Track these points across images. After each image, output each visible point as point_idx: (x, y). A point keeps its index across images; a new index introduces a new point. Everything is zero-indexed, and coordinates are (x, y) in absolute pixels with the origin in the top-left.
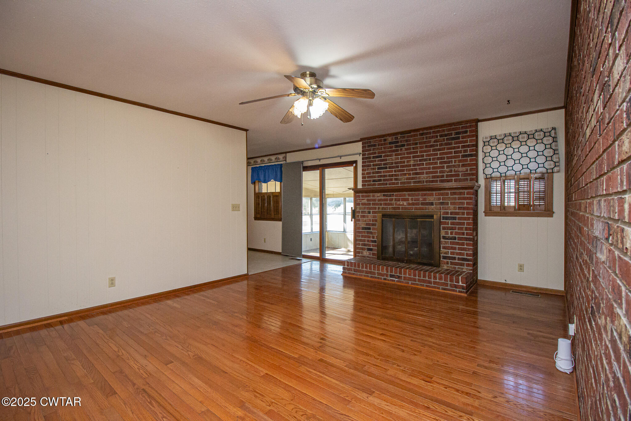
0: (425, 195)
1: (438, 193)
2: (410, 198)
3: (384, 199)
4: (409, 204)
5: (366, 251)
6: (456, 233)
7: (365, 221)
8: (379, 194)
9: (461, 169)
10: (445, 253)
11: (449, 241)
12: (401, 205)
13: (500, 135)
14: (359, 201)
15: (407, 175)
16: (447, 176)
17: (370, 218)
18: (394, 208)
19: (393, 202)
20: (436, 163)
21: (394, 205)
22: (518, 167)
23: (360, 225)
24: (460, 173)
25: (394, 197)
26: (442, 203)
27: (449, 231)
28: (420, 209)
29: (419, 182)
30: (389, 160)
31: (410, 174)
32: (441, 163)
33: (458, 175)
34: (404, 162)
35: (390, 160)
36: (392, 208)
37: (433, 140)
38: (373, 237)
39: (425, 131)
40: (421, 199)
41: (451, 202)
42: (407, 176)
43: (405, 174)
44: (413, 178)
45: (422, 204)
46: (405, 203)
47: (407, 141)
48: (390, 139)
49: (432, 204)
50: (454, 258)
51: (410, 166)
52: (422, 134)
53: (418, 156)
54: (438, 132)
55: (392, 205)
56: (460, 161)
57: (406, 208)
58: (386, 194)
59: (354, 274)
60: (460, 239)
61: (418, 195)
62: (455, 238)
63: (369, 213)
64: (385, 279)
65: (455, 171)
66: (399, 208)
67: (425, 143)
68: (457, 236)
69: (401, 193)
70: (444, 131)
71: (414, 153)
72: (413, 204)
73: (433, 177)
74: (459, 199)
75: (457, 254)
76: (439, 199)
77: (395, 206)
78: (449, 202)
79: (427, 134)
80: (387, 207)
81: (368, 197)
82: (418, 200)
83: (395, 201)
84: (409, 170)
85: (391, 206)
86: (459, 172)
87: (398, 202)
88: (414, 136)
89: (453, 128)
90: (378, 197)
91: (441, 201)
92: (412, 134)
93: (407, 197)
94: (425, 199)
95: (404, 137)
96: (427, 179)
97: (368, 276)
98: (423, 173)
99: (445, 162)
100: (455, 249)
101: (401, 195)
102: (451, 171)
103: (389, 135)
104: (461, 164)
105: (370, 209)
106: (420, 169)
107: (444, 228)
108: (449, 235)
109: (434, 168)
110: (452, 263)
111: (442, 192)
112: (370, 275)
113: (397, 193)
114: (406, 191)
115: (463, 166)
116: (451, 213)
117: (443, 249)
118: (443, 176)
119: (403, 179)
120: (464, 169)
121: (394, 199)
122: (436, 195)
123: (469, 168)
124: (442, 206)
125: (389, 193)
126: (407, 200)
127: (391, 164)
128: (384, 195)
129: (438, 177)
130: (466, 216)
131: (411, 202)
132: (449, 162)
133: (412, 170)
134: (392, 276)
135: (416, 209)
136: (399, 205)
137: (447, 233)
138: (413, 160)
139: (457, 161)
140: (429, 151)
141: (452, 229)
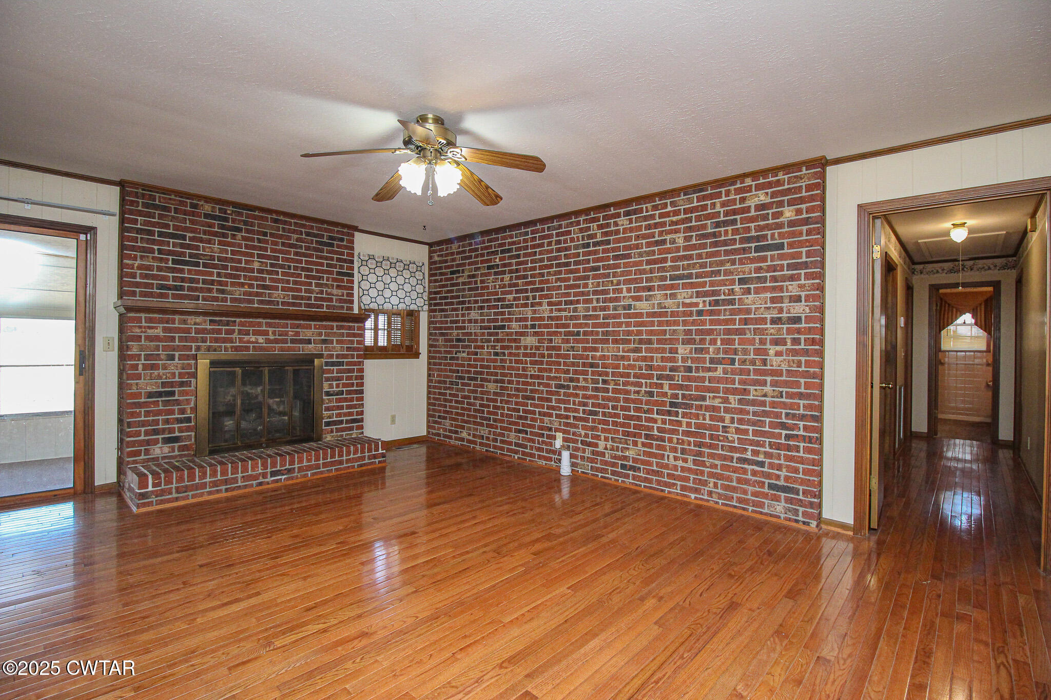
0: (298, 327)
1: (319, 325)
2: (271, 330)
3: (213, 329)
4: (268, 341)
5: (160, 445)
6: (345, 385)
7: (160, 377)
8: (199, 319)
9: (335, 291)
10: (330, 417)
11: (335, 397)
12: (253, 342)
13: (379, 257)
14: (138, 330)
15: (246, 287)
16: (316, 299)
17: (172, 369)
18: (236, 349)
19: (235, 335)
20: (299, 276)
21: (236, 343)
22: (395, 300)
23: (141, 388)
24: (334, 298)
25: (237, 328)
26: (324, 341)
27: (335, 383)
28: (289, 349)
29: (269, 303)
30: (204, 249)
31: (251, 286)
32: (307, 277)
33: (331, 300)
34: (240, 261)
35: (207, 250)
36: (232, 347)
37: (296, 236)
38: (182, 411)
39: (281, 218)
40: (290, 333)
41: (337, 340)
42: (246, 289)
43: (242, 285)
44: (257, 294)
45: (293, 341)
46: (261, 339)
47: (246, 223)
48: (207, 208)
49: (309, 342)
50: (341, 422)
51: (252, 271)
52: (276, 221)
53: (268, 257)
54: (303, 226)
55: (232, 342)
56: (334, 280)
57: (261, 349)
58: (218, 319)
59: (177, 499)
60: (349, 392)
61: (286, 326)
62: (342, 393)
63: (172, 358)
64: (260, 484)
65: (327, 294)
66: (247, 348)
67: (281, 237)
68: (344, 389)
69: (251, 320)
70: (312, 227)
71: (261, 249)
72: (276, 341)
73: (294, 297)
74: (348, 335)
75: (345, 415)
76: (320, 334)
77: (238, 344)
78: (335, 339)
79: (285, 223)
80: (221, 347)
81: (167, 322)
82: (287, 335)
83: (239, 334)
84: (251, 278)
85: (228, 345)
86: (333, 295)
87: (246, 338)
88: (262, 218)
89: (325, 228)
90: (195, 324)
91: (323, 337)
92: (256, 213)
93: (264, 328)
94: (297, 334)
95: (240, 214)
96: (284, 298)
97: (218, 491)
98: (276, 288)
99: (314, 278)
100: (342, 408)
101: (251, 324)
102: (322, 292)
103: (208, 199)
104: (335, 284)
105: (174, 350)
106: (271, 280)
107: (328, 379)
108: (335, 389)
109: (295, 283)
110: (338, 430)
111: (324, 323)
112: (224, 487)
113: (243, 320)
114: (264, 318)
115: (338, 287)
116: (338, 356)
117: (325, 411)
118: (309, 298)
119: (238, 292)
120: (340, 292)
121: (237, 331)
122: (315, 328)
123: (345, 292)
124: (324, 346)
125: (224, 319)
126: (266, 333)
127: (209, 258)
128: (211, 321)
129: (302, 298)
130: (355, 360)
131: (272, 337)
132: (320, 278)
133: (256, 279)
134: (273, 474)
135: (282, 349)
136: (249, 342)
137: (331, 386)
138: (259, 262)
139: (331, 279)
140: (289, 253)
141: (338, 379)
